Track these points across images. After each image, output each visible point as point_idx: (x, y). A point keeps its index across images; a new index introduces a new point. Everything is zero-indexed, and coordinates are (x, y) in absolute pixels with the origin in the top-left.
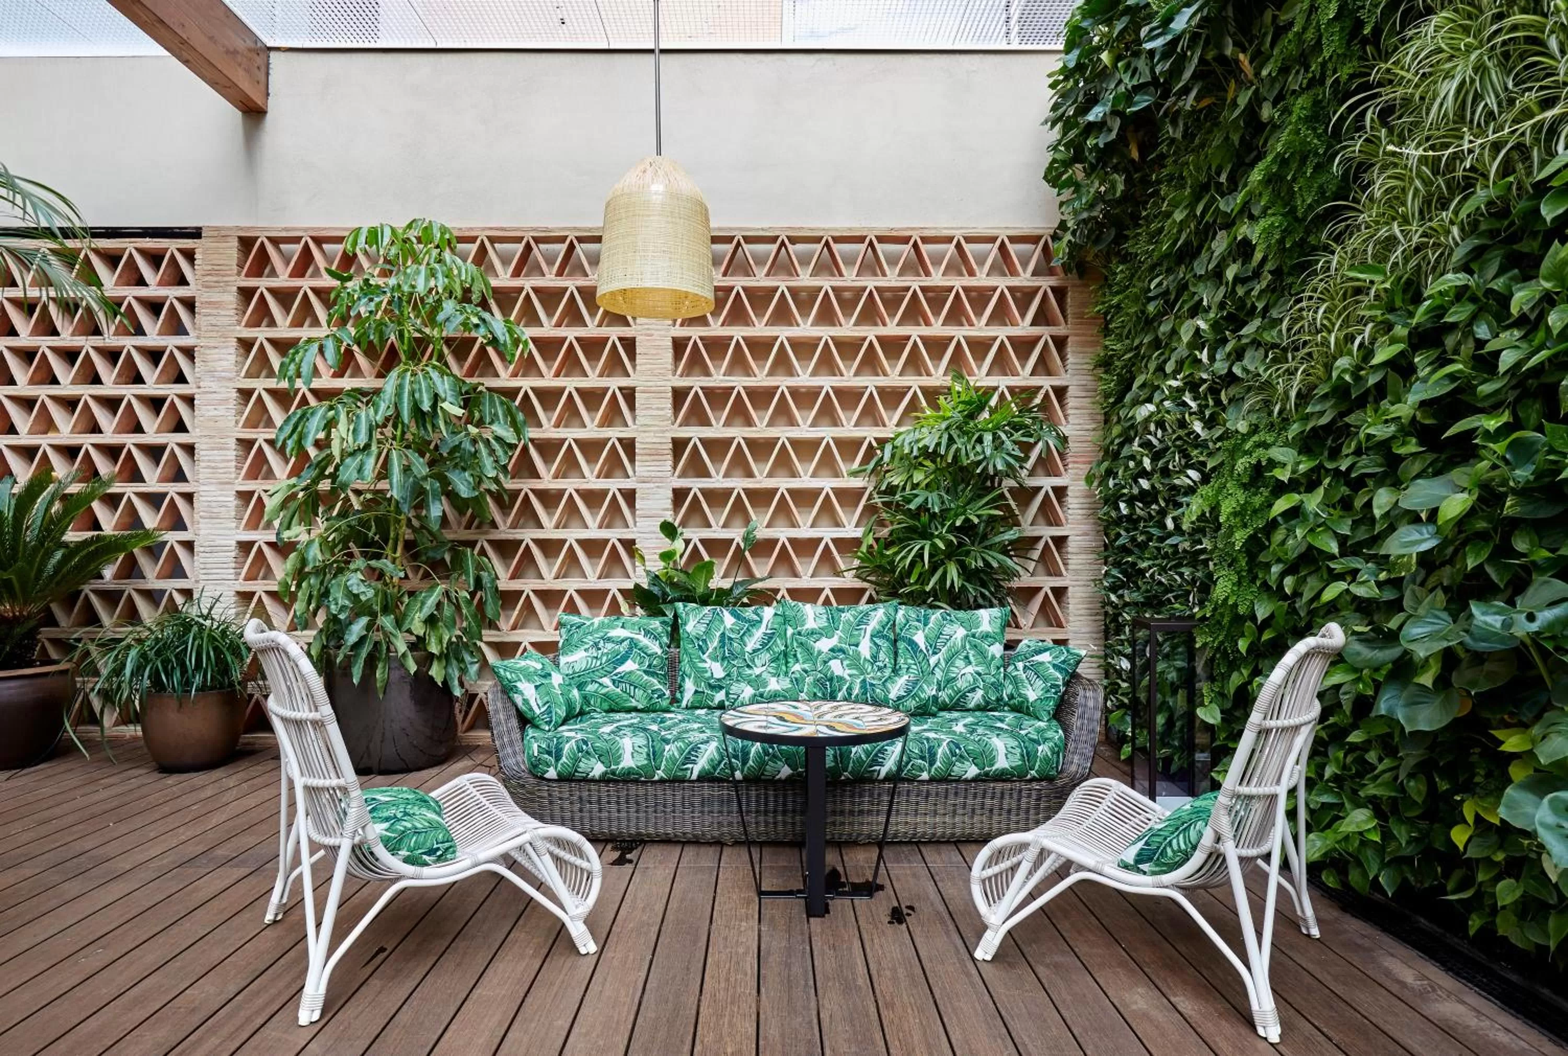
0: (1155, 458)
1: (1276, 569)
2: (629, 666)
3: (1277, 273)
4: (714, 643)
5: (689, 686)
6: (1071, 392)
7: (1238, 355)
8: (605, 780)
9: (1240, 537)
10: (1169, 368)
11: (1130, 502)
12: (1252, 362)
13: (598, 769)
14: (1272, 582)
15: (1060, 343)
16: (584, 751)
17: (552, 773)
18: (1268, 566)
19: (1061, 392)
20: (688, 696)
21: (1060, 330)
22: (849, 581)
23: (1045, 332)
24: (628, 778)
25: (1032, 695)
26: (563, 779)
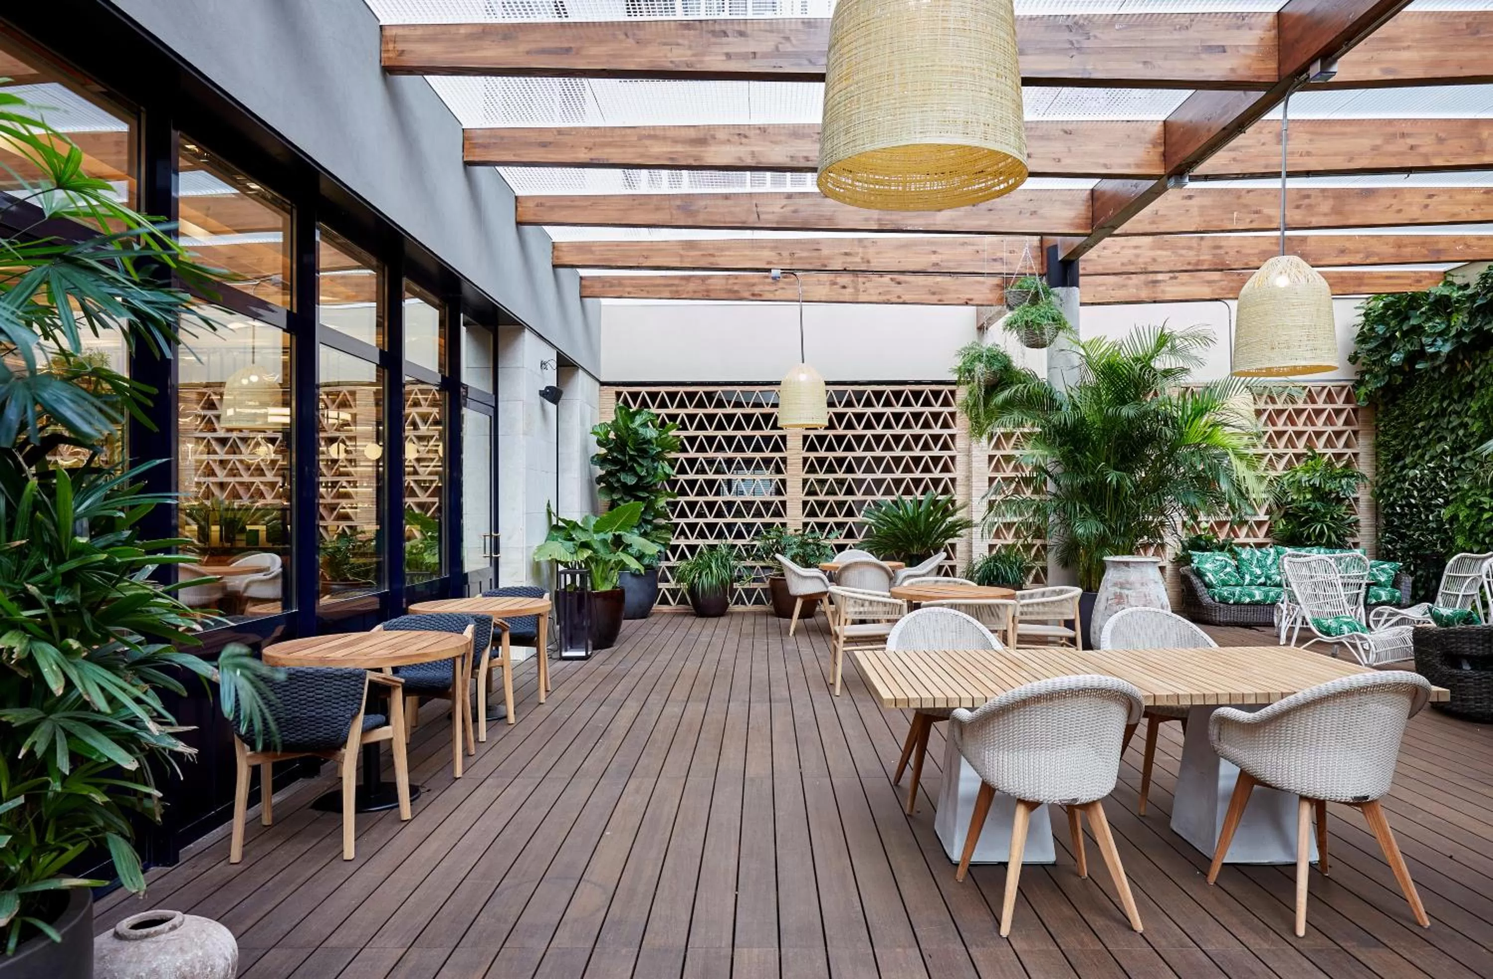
0: (1419, 491)
1: (1481, 535)
2: (1228, 569)
3: (1480, 437)
4: (1255, 562)
5: (1248, 578)
6: (1361, 455)
7: (1463, 460)
8: (1249, 604)
9: (1468, 525)
10: (1427, 458)
11: (1401, 507)
12: (1469, 464)
13: (1248, 600)
14: (1480, 539)
15: (1355, 433)
16: (1242, 594)
17: (1232, 602)
18: (1478, 535)
19: (1355, 455)
20: (1247, 581)
21: (1355, 428)
22: (1261, 539)
23: (1349, 429)
24: (1257, 603)
25: (1383, 580)
26: (1235, 604)
